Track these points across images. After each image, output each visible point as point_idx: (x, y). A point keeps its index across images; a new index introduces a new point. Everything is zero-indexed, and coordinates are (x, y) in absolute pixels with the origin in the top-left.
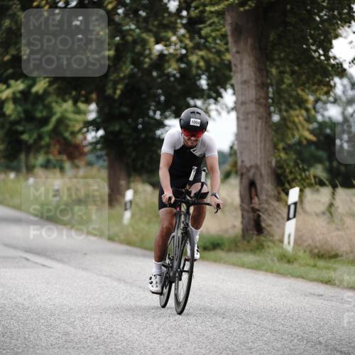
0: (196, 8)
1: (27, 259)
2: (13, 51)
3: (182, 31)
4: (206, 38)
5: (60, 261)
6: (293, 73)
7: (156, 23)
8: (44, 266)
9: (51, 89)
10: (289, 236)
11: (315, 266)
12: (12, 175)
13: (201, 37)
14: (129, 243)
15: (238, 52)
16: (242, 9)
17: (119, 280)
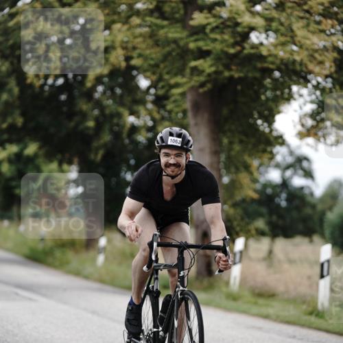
0: (163, 87)
1: (17, 294)
2: (10, 120)
3: (150, 106)
4: (170, 112)
5: (44, 295)
6: (241, 142)
7: (129, 99)
8: (30, 299)
9: (41, 153)
10: (235, 278)
11: (256, 303)
12: (6, 223)
13: (166, 111)
14: (101, 281)
15: (196, 124)
16: (201, 90)
17: (94, 312)
